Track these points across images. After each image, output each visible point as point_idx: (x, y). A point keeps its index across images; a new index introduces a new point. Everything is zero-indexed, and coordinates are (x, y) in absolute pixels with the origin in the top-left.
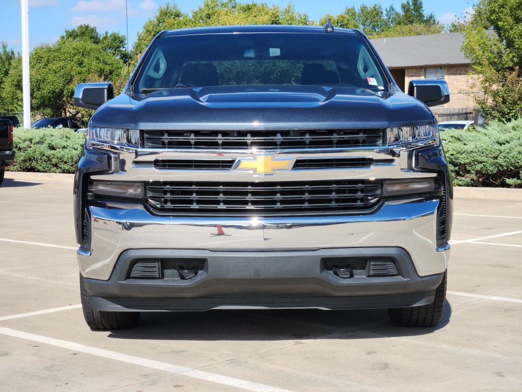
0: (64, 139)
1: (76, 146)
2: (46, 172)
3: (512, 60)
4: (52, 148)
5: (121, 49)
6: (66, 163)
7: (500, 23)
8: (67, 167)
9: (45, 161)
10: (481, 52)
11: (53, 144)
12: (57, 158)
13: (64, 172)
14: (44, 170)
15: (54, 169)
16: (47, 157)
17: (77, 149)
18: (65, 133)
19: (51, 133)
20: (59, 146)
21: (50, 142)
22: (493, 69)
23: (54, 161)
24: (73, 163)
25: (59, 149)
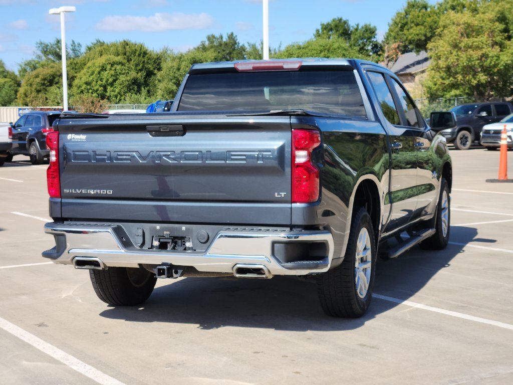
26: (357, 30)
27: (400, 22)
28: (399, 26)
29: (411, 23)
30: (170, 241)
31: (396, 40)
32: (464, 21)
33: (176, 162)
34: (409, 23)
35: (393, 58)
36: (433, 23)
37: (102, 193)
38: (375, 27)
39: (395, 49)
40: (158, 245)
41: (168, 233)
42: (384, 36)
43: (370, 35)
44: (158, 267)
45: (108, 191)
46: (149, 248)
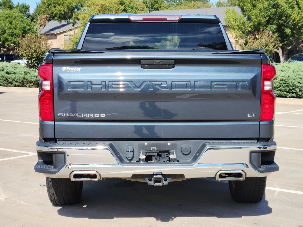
0: (14, 68)
1: (21, 73)
2: (5, 86)
3: (250, 27)
4: (8, 73)
5: (27, 13)
6: (16, 81)
7: (245, 8)
8: (17, 84)
9: (4, 80)
10: (234, 22)
11: (9, 71)
12: (12, 79)
13: (15, 86)
14: (4, 85)
15: (10, 84)
16: (6, 78)
17: (22, 74)
18: (14, 65)
19: (7, 65)
20: (12, 72)
21: (6, 70)
22: (240, 31)
23: (10, 80)
24: (20, 82)
25: (12, 74)
26: (18, 6)
27: (46, 2)
28: (46, 5)
29: (53, 3)
30: (156, 154)
31: (45, 13)
32: (101, 3)
33: (168, 90)
34: (52, 3)
35: (43, 24)
36: (69, 4)
37: (95, 116)
38: (29, 5)
39: (44, 19)
40: (145, 158)
41: (155, 148)
42: (34, 11)
43: (25, 10)
44: (155, 176)
45: (101, 115)
46: (137, 161)
